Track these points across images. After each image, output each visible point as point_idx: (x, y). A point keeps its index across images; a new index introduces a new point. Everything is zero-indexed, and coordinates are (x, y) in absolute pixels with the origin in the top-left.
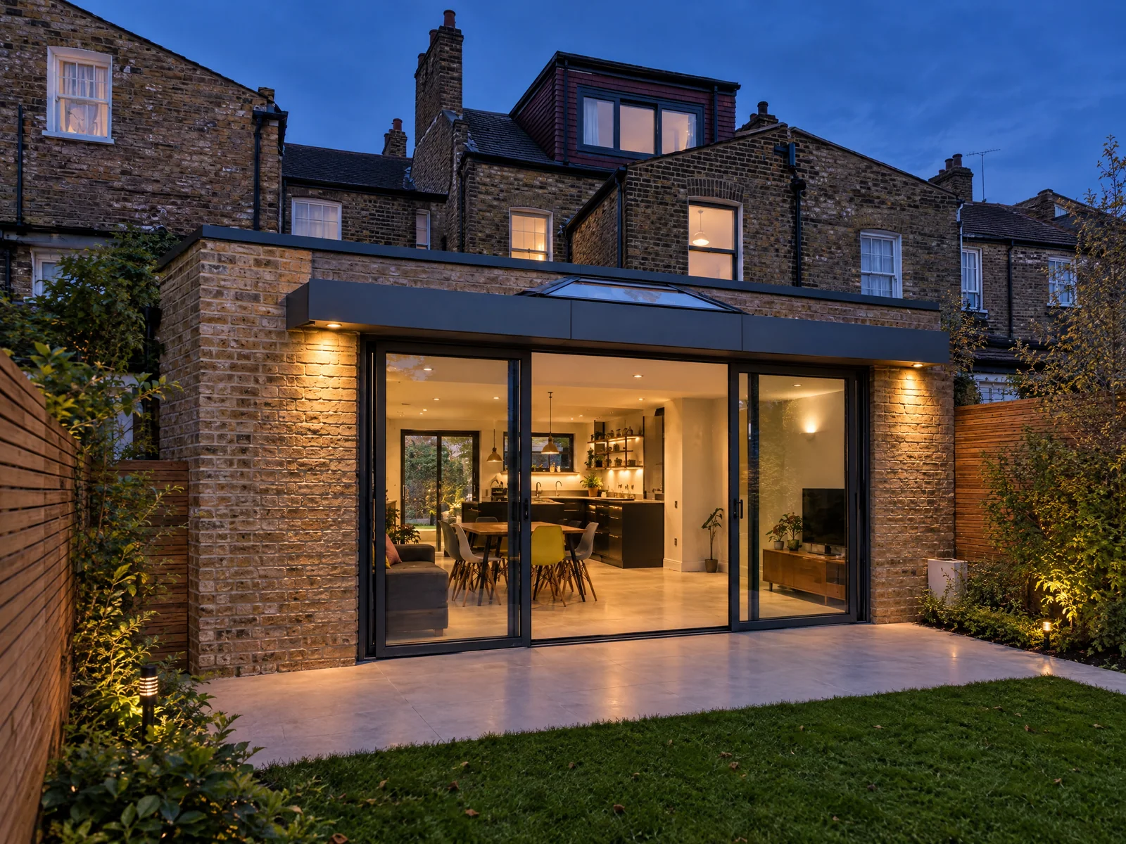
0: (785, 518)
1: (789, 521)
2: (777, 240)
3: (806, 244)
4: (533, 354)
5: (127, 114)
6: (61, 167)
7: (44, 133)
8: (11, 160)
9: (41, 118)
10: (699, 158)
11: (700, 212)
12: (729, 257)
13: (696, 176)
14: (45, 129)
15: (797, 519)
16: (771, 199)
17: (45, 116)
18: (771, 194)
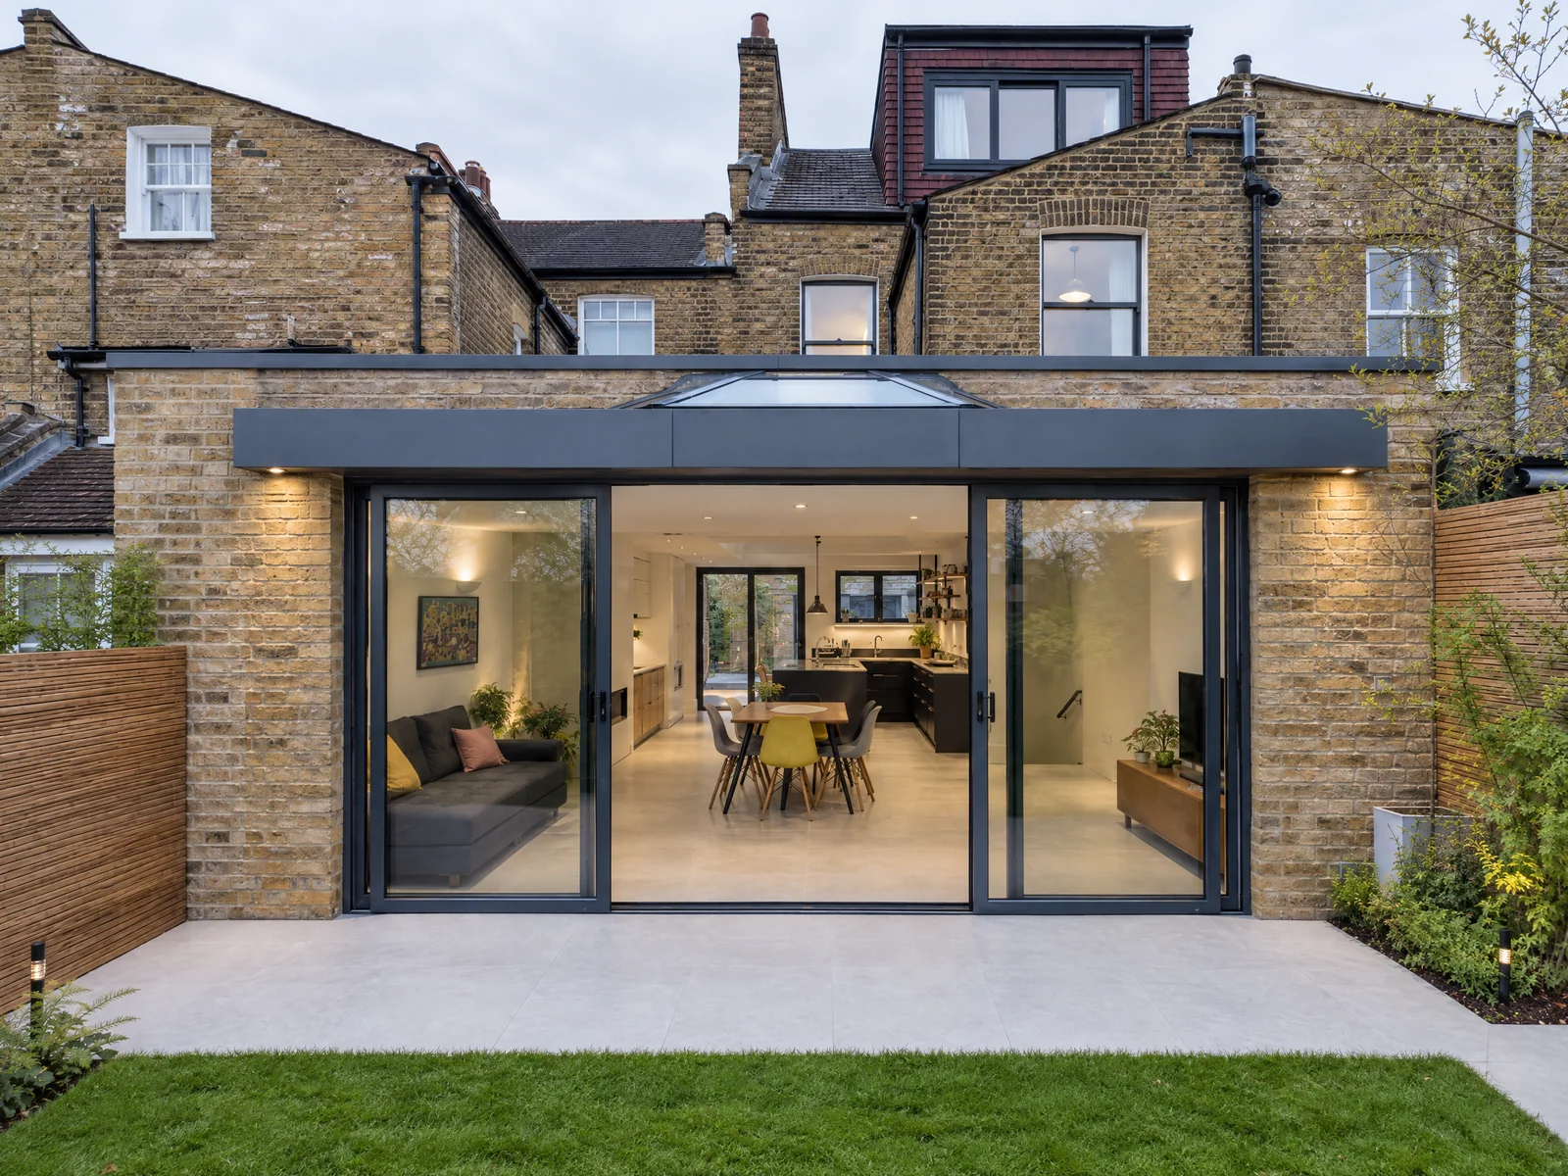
0: (1151, 718)
1: (1158, 723)
2: (1215, 281)
3: (1272, 282)
4: (614, 488)
5: (233, 201)
6: (147, 276)
7: (122, 236)
8: (82, 273)
9: (120, 219)
10: (1063, 168)
11: (1074, 250)
12: (1129, 313)
13: (1057, 197)
14: (124, 230)
15: (1170, 721)
16: (1202, 215)
17: (124, 215)
18: (1202, 209)
